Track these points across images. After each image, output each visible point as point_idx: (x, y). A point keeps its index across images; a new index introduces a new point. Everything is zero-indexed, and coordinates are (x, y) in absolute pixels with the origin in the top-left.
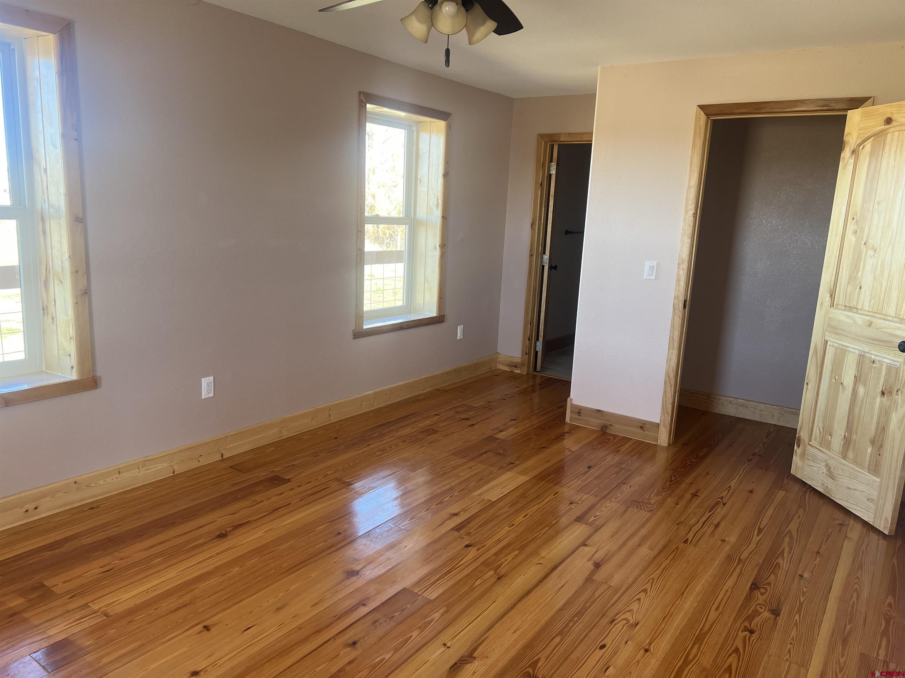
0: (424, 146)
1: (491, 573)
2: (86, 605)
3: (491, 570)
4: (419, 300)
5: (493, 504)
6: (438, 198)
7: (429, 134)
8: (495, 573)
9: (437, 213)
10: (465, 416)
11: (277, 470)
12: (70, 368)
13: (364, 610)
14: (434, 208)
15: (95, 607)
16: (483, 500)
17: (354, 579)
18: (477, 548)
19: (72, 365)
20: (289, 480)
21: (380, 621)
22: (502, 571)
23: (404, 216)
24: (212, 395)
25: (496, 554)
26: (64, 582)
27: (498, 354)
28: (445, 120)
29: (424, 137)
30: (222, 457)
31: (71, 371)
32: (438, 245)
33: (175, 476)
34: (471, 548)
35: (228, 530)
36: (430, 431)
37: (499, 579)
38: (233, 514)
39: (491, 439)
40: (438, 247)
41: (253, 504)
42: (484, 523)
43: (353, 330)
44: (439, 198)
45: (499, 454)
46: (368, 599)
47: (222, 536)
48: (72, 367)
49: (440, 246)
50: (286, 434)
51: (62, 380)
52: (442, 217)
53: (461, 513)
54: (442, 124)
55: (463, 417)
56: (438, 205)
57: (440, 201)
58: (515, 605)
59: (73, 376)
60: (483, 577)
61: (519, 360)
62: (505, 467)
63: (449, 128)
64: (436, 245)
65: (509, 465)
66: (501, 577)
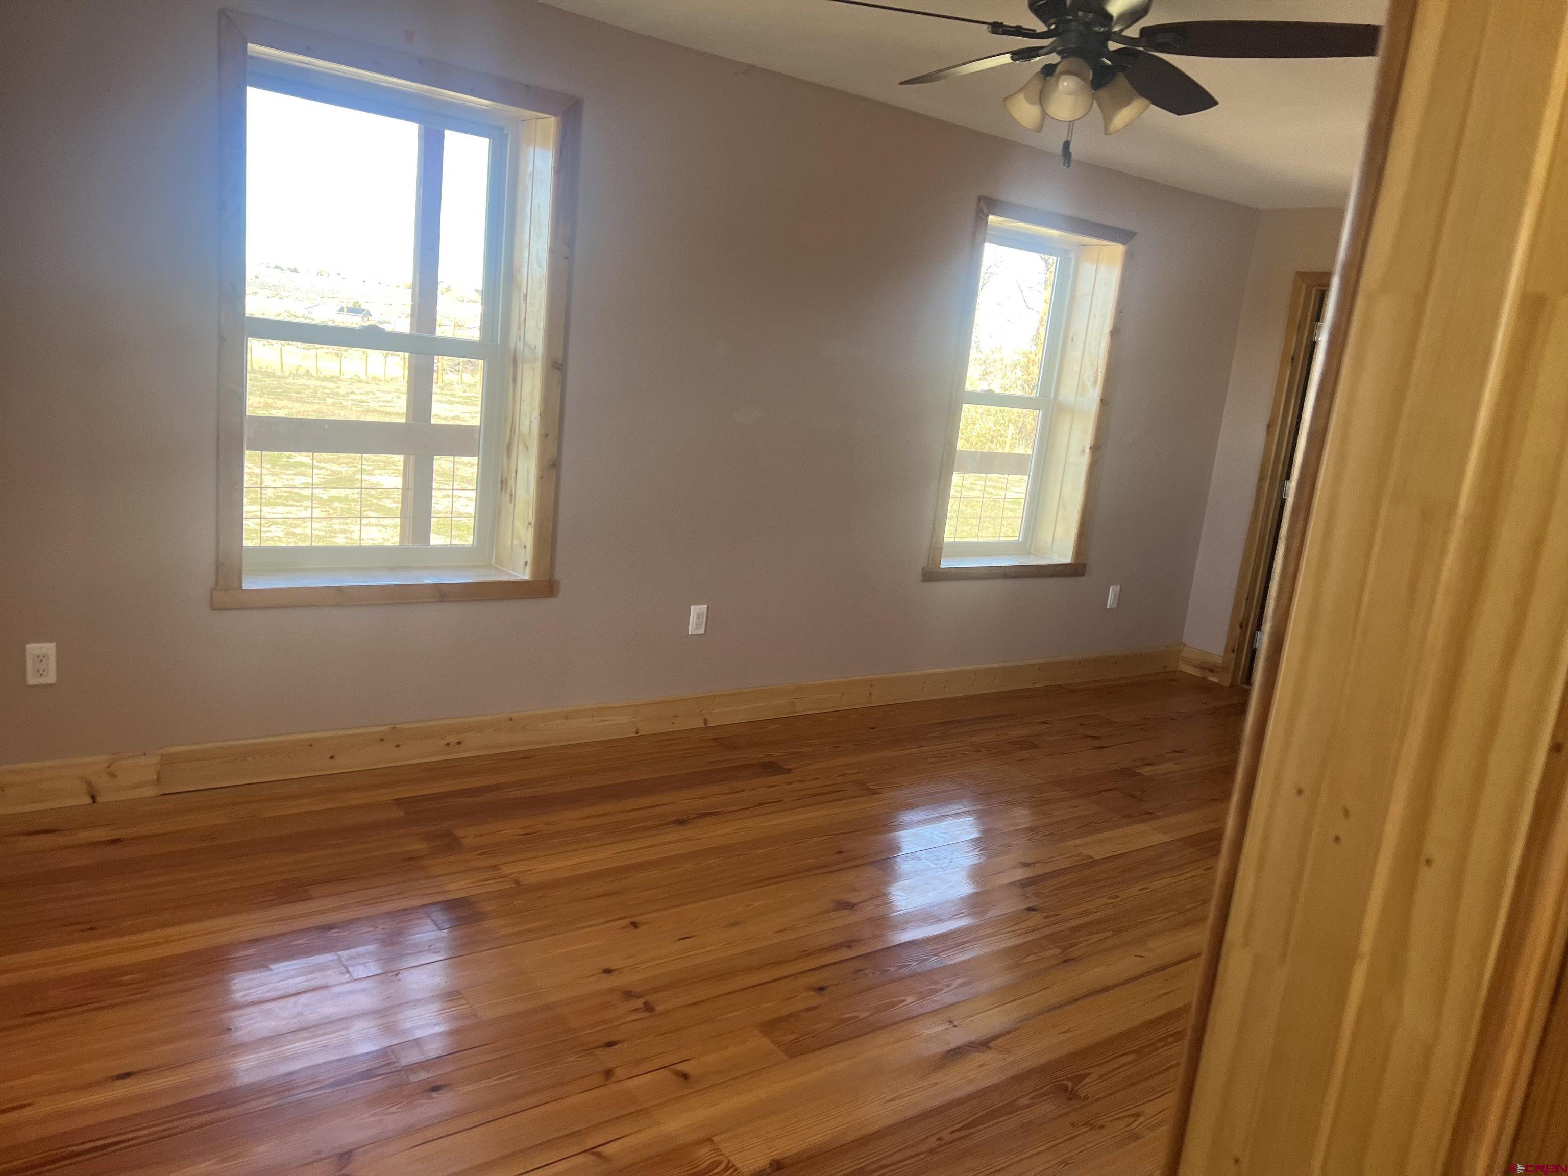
0: (1085, 286)
1: (1058, 951)
2: (495, 867)
3: (1057, 947)
4: (1046, 535)
5: (1096, 863)
6: (1097, 369)
7: (1095, 266)
8: (1062, 953)
9: (1094, 394)
10: (1093, 733)
11: (775, 754)
12: (523, 563)
13: (848, 953)
14: (1089, 386)
15: (506, 870)
16: (1079, 855)
17: (845, 912)
18: (1045, 915)
19: (526, 560)
20: (789, 771)
21: (867, 972)
22: (1075, 952)
23: (1038, 395)
24: (702, 631)
25: (1073, 930)
26: (476, 836)
27: (1182, 646)
28: (1123, 243)
29: (1087, 269)
30: (706, 724)
31: (524, 568)
32: (1088, 447)
33: (638, 737)
34: (1035, 912)
35: (691, 816)
36: (1028, 744)
37: (1065, 961)
38: (702, 798)
39: (1127, 772)
40: (1087, 450)
41: (731, 791)
42: (1069, 884)
43: (923, 568)
44: (1100, 370)
45: (1133, 796)
46: (857, 941)
47: (681, 822)
48: (526, 563)
49: (1091, 448)
50: (801, 709)
51: (512, 579)
52: (1102, 400)
53: (1036, 865)
54: (1117, 250)
55: (1088, 733)
56: (1095, 382)
57: (1100, 374)
58: (1077, 1000)
59: (525, 575)
60: (1040, 954)
61: (1219, 661)
62: (1137, 816)
63: (1129, 256)
64: (1084, 447)
65: (1144, 814)
66: (1069, 960)
